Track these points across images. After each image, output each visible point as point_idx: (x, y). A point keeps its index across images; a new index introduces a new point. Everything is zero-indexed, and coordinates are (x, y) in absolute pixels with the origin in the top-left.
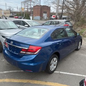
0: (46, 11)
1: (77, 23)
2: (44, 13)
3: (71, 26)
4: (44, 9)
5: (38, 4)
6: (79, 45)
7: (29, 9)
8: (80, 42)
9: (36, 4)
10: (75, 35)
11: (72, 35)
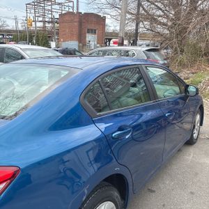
0: (93, 28)
1: (180, 57)
2: (88, 32)
3: (164, 64)
4: (89, 23)
5: (71, 10)
6: (196, 127)
7: (49, 22)
8: (198, 117)
9: (67, 9)
10: (181, 93)
11: (171, 91)
